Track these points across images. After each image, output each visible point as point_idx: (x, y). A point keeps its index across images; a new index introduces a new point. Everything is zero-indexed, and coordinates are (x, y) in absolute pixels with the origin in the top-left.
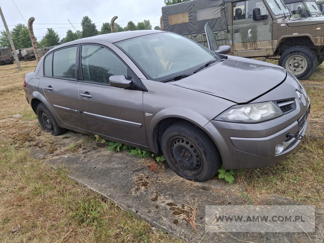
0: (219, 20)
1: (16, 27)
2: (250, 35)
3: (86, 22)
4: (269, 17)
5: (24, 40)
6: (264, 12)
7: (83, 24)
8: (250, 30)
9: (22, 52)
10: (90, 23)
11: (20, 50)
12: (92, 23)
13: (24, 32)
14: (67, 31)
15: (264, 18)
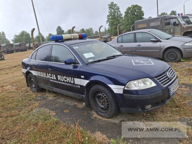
0: (159, 26)
1: (21, 32)
2: (172, 31)
3: (59, 29)
4: (180, 24)
5: (26, 39)
6: (177, 23)
7: (57, 30)
8: (172, 29)
9: (31, 45)
10: (61, 29)
11: (30, 44)
12: (62, 30)
13: (26, 35)
14: (49, 34)
15: (178, 25)
